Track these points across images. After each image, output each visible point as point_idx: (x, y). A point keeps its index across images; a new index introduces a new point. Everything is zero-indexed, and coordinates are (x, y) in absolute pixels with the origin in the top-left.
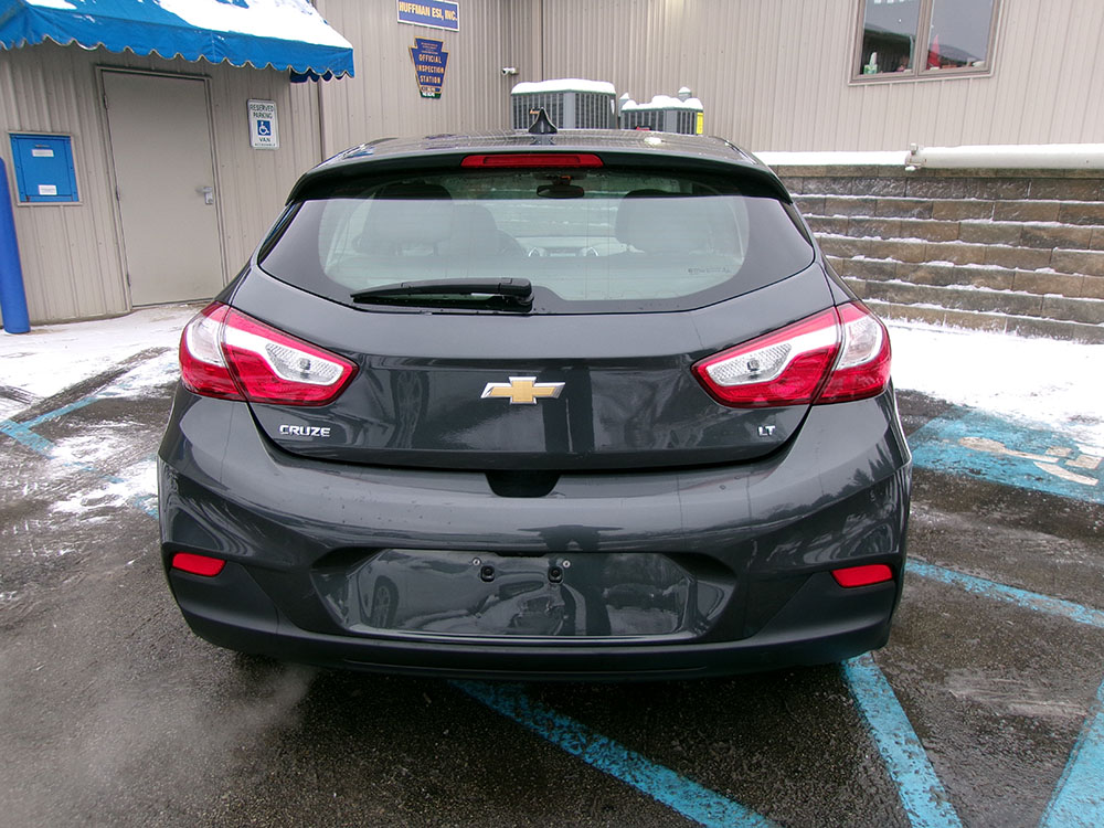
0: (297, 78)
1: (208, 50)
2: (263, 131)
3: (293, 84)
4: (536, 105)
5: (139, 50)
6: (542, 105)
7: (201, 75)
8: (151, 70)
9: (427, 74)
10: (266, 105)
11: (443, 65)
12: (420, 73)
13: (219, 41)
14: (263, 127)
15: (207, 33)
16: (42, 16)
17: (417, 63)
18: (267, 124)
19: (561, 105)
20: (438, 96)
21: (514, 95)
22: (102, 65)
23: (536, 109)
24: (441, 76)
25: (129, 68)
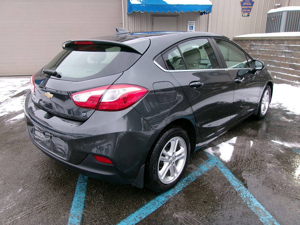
0: (202, 14)
1: (170, 10)
2: (191, 29)
3: (201, 16)
4: (274, 17)
5: (154, 11)
6: (275, 17)
7: (176, 15)
8: (164, 15)
9: (245, 9)
10: (193, 22)
11: (252, 5)
12: (243, 9)
13: (174, 7)
14: (191, 28)
15: (171, 5)
16: (134, 6)
17: (242, 5)
18: (192, 27)
19: (281, 16)
20: (248, 16)
21: (268, 14)
22: (153, 15)
23: (273, 18)
24: (251, 9)
25: (159, 15)
